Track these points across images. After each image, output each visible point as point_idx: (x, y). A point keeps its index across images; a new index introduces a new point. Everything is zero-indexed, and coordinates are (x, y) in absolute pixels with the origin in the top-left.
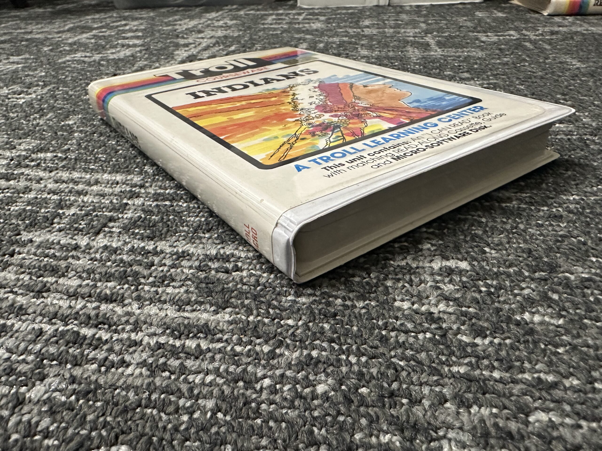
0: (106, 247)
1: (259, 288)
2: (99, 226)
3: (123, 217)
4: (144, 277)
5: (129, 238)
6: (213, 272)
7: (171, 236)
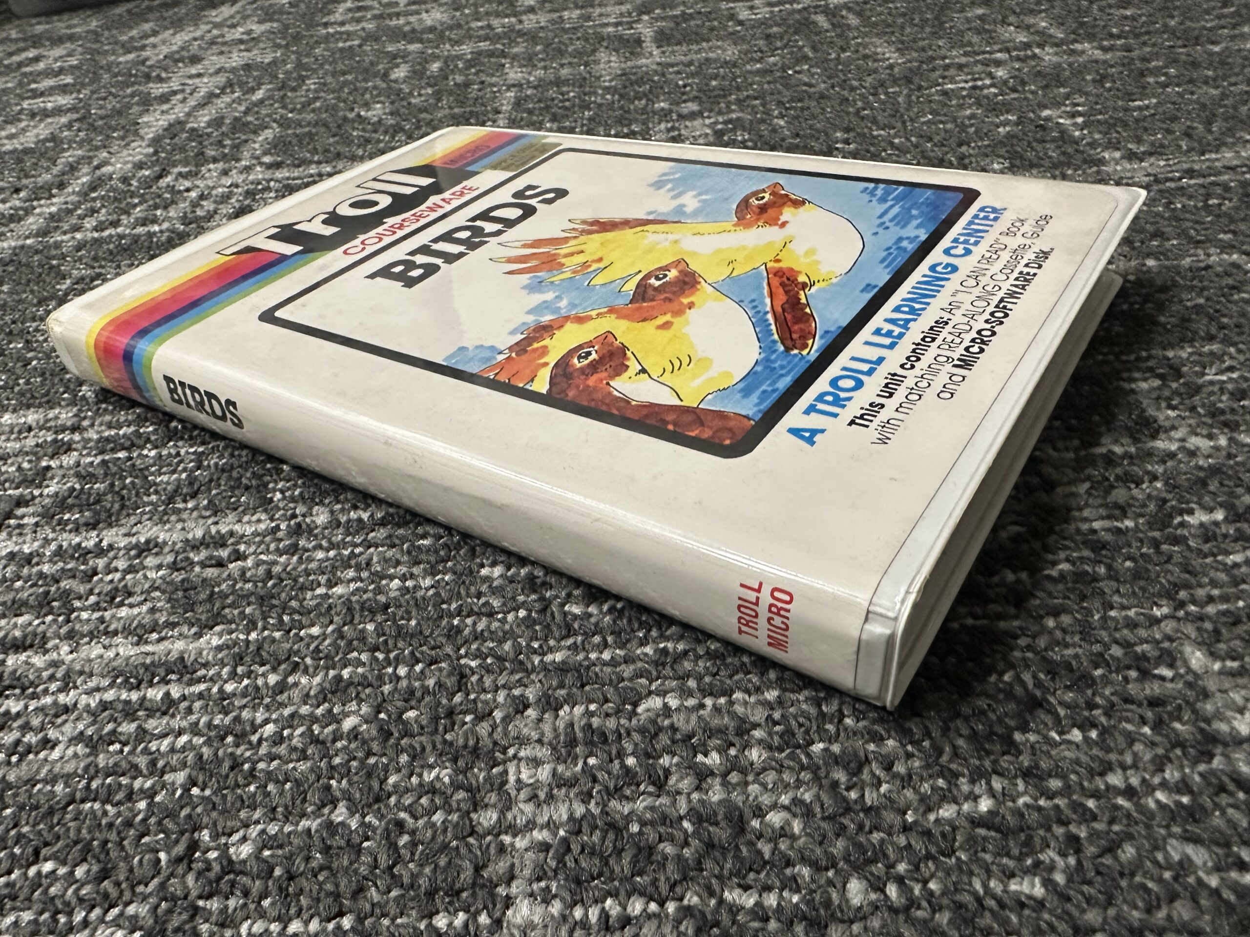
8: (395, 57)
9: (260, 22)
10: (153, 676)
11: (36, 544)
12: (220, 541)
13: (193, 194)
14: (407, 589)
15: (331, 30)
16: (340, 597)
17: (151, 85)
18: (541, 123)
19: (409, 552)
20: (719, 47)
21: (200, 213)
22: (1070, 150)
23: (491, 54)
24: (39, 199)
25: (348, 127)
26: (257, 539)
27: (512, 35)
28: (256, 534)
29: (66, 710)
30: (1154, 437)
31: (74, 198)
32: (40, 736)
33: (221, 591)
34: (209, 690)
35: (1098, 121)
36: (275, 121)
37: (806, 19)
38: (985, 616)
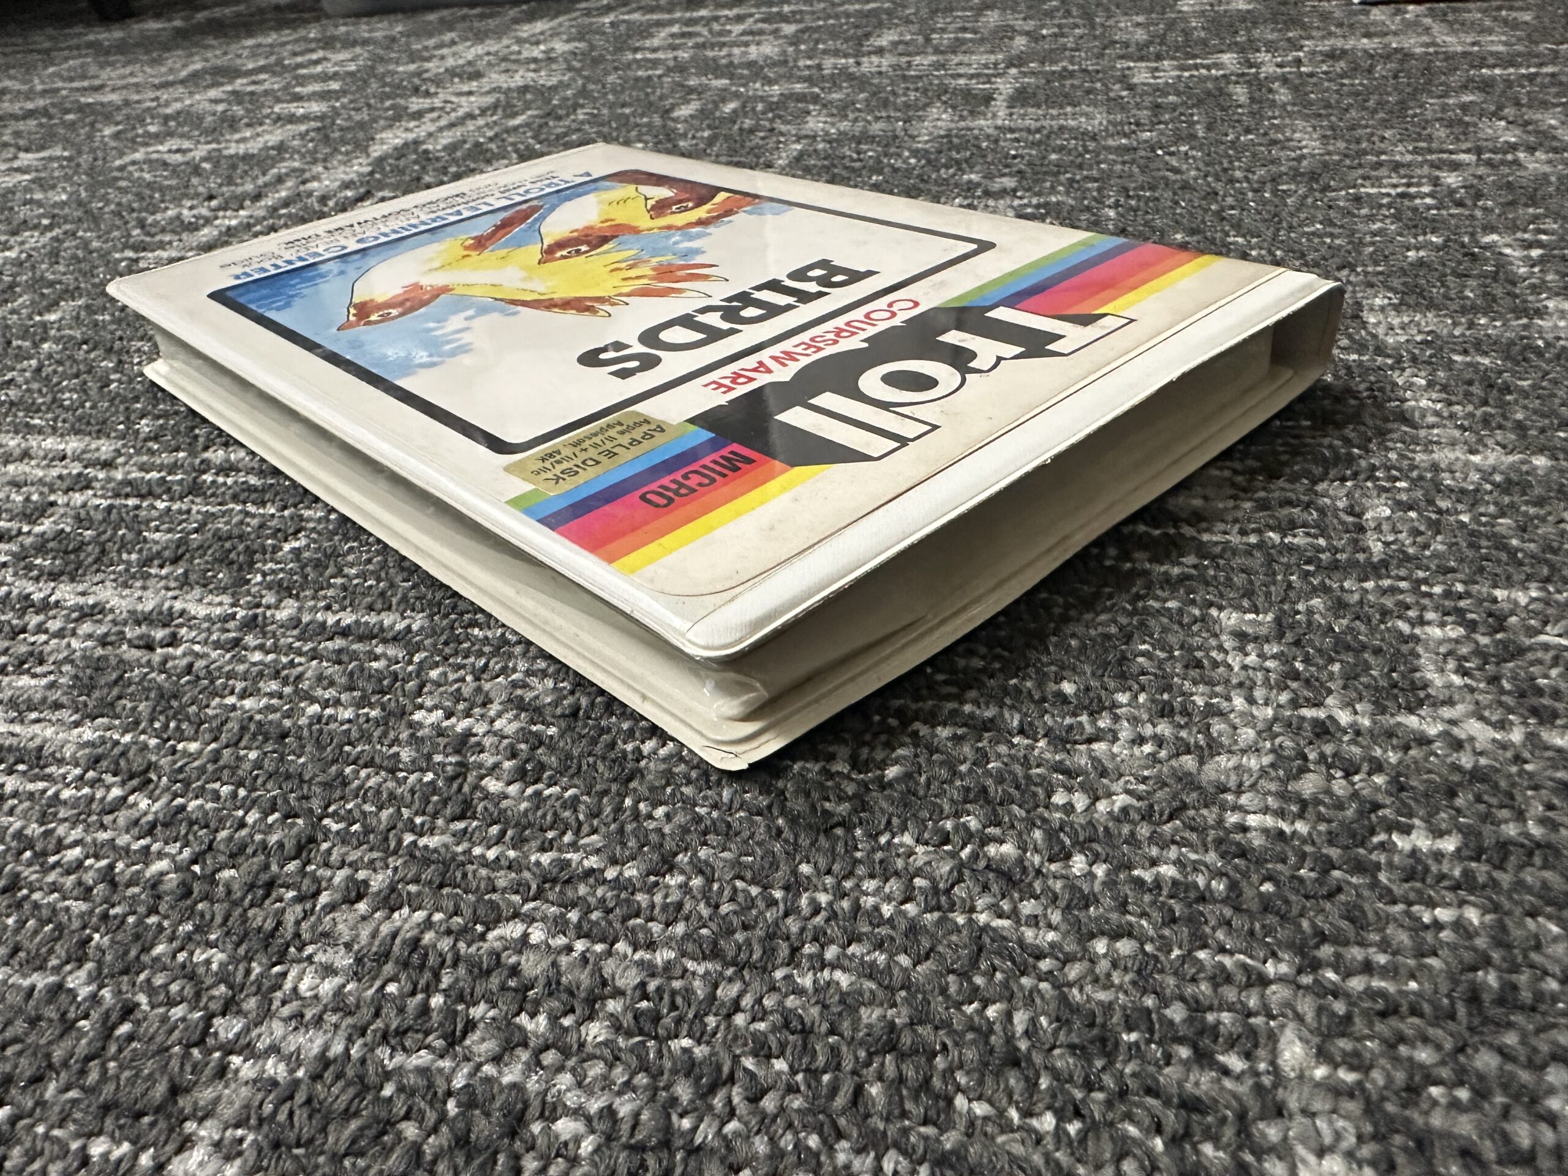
8: (691, 92)
9: (568, 41)
12: (166, 618)
14: (322, 717)
15: (638, 56)
16: (245, 712)
17: (414, 99)
19: (351, 674)
20: (1086, 114)
23: (801, 98)
26: (205, 625)
27: (839, 78)
28: (208, 618)
30: (1410, 709)
33: (129, 678)
34: (45, 791)
38: (1014, 915)
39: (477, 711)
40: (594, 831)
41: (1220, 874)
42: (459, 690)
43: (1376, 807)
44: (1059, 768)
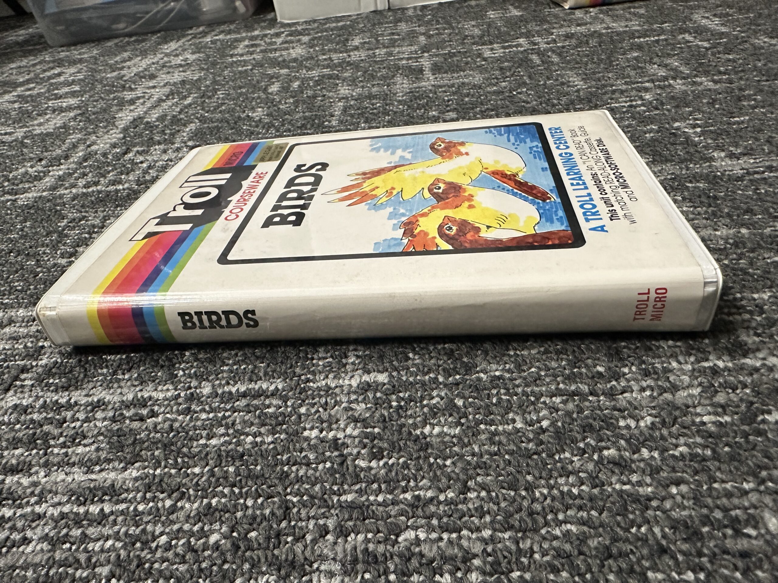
0: (16, 406)
1: (172, 434)
2: (10, 381)
3: (37, 365)
4: (54, 438)
5: (42, 391)
6: (127, 422)
7: (89, 382)
8: (272, 77)
9: (193, 53)
10: (94, 496)
11: (31, 399)
12: (143, 403)
13: (145, 165)
14: (257, 443)
15: (234, 59)
16: (214, 446)
17: (125, 93)
18: (358, 123)
19: (259, 417)
20: (471, 75)
21: (148, 178)
22: (692, 150)
23: (330, 77)
24: (53, 166)
25: (240, 123)
26: (166, 403)
27: (344, 64)
28: (165, 399)
29: (39, 517)
30: (745, 356)
31: (73, 166)
32: (21, 535)
33: (141, 438)
34: (128, 508)
35: (710, 130)
36: (197, 118)
37: (526, 58)
38: (629, 482)
39: (334, 426)
40: (423, 477)
41: (705, 447)
42: (320, 416)
43: (752, 403)
44: (615, 409)
